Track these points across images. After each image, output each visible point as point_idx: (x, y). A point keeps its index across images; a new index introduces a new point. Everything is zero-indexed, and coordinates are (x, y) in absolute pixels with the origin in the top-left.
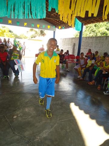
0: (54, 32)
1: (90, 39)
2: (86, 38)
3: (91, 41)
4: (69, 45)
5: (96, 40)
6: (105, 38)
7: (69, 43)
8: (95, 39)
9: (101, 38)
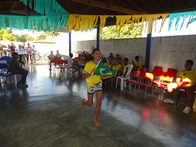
0: (70, 35)
1: (108, 41)
2: (105, 40)
3: (110, 44)
4: (87, 48)
5: (114, 43)
6: (122, 41)
7: (88, 47)
8: (113, 41)
9: (118, 41)
